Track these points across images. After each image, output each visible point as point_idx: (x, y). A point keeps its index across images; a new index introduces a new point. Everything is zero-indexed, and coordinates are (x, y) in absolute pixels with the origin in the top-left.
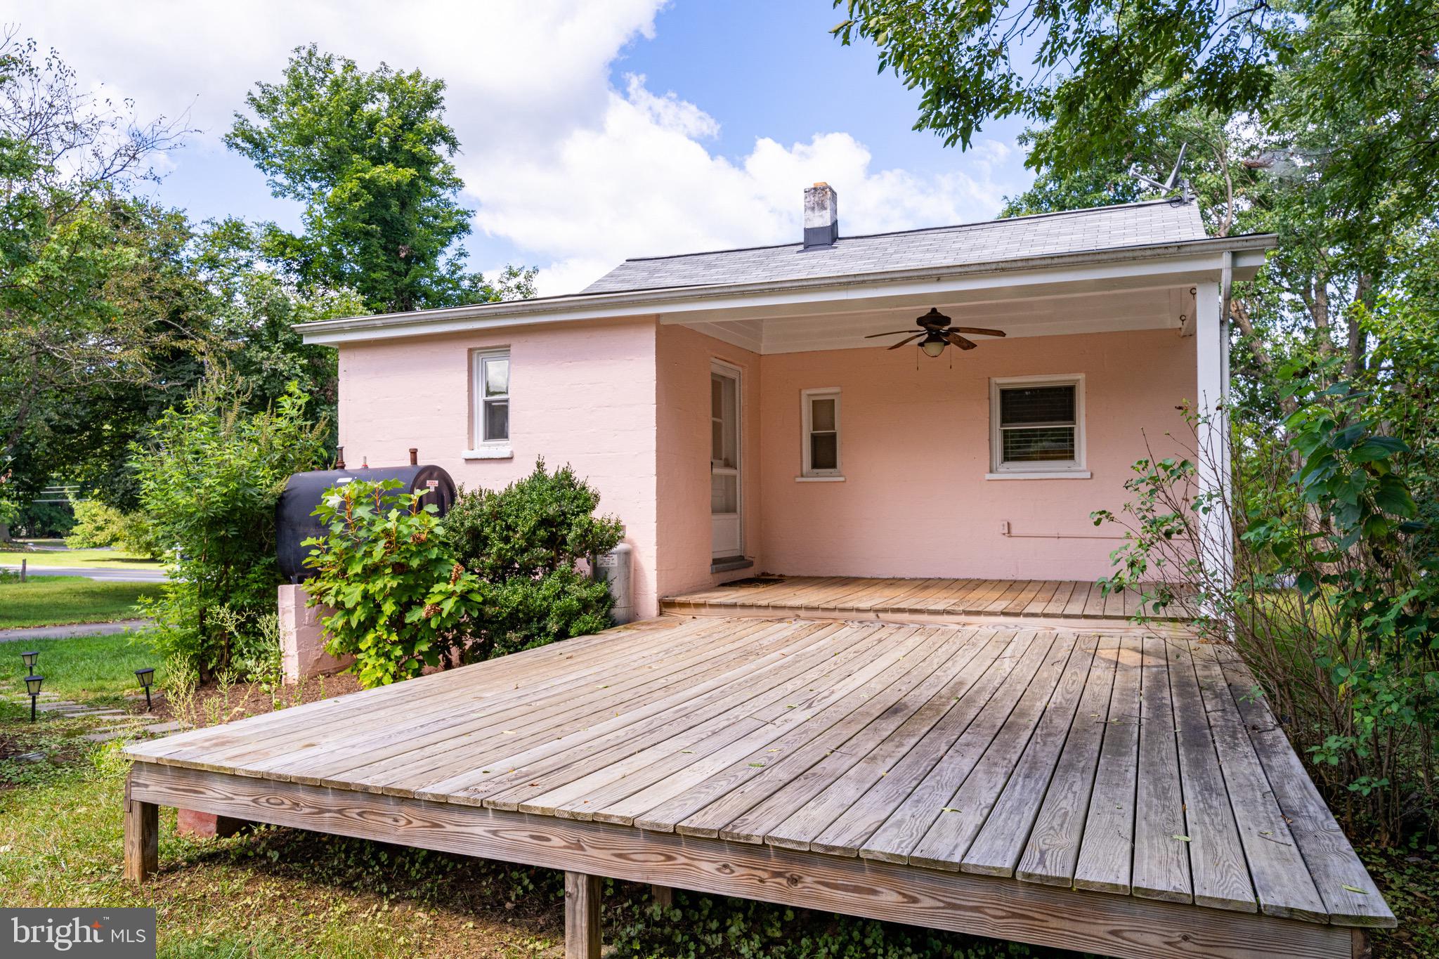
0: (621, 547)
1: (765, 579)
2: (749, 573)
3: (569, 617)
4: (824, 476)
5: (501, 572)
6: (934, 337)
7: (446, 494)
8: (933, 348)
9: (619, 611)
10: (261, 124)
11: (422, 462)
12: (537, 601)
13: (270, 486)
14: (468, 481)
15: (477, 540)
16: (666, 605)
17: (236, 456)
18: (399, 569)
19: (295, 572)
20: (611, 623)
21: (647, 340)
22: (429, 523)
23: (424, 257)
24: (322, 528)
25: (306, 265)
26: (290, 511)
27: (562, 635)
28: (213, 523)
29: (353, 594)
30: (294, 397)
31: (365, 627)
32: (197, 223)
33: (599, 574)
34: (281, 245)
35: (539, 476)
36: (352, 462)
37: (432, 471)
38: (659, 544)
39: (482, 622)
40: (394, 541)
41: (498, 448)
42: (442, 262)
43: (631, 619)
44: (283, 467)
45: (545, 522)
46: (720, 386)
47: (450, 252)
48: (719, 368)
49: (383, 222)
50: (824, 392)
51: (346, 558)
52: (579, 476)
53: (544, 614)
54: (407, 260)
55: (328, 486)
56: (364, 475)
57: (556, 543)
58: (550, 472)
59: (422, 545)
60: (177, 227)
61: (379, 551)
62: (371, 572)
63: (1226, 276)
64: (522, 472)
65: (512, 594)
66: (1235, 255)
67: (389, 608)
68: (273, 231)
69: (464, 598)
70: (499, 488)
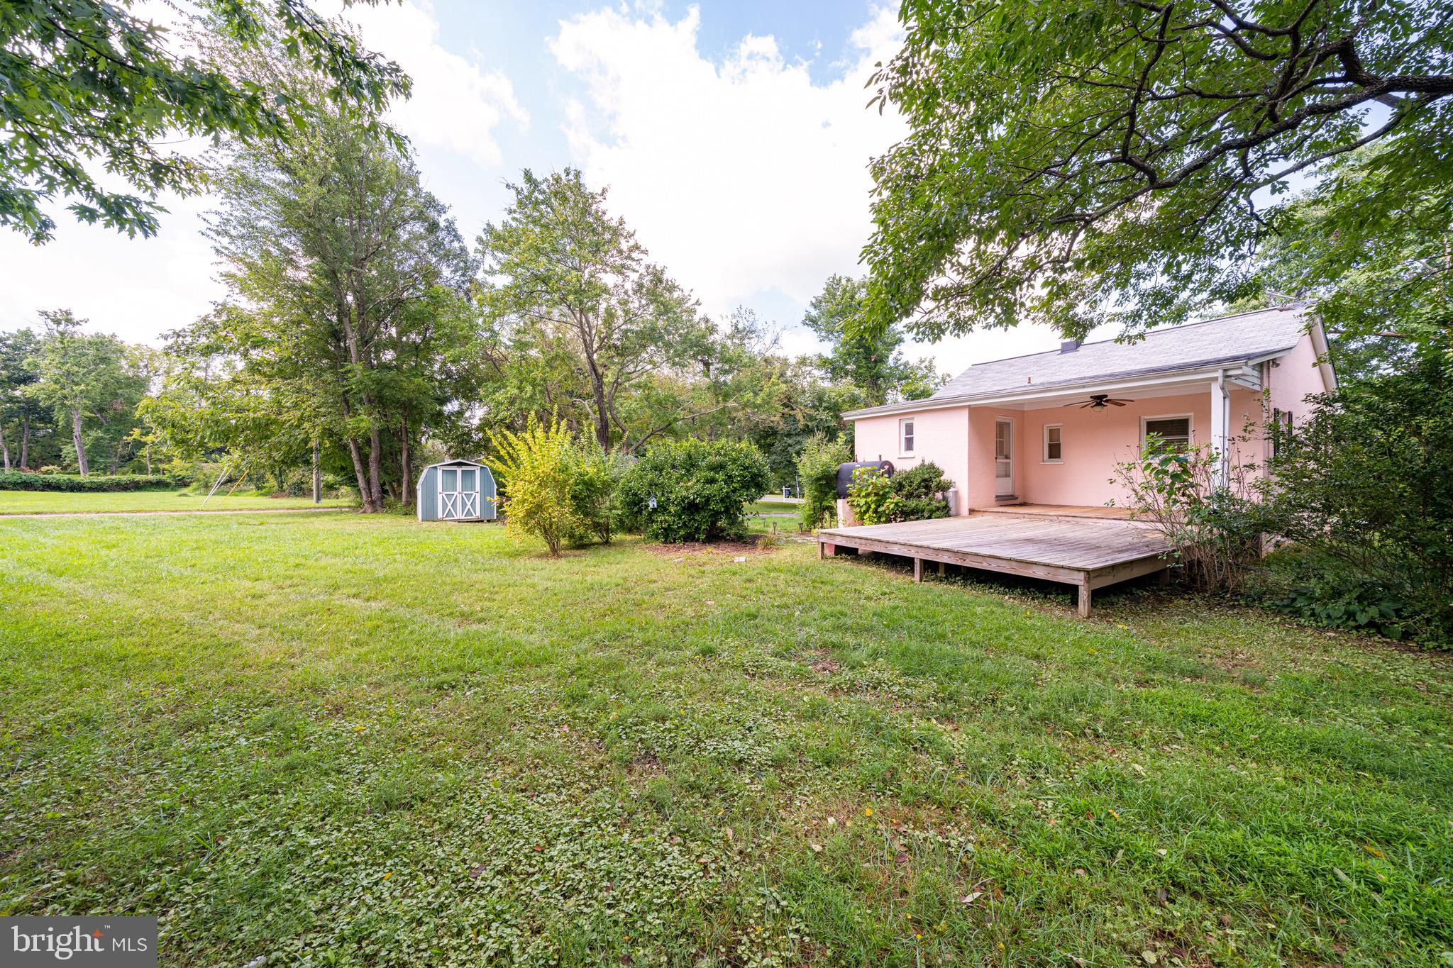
0: (952, 489)
1: (1024, 504)
2: (1017, 502)
3: (932, 512)
4: (1054, 461)
5: (909, 496)
6: (1099, 404)
7: (891, 471)
8: (1098, 409)
9: (952, 512)
10: (814, 313)
11: (884, 459)
12: (921, 506)
13: (835, 468)
14: (899, 466)
15: (900, 487)
16: (972, 511)
17: (825, 458)
18: (876, 494)
19: (843, 495)
20: (948, 515)
21: (966, 413)
22: (885, 480)
23: (881, 360)
24: (851, 481)
25: (834, 369)
26: (841, 475)
27: (929, 518)
28: (818, 479)
29: (862, 501)
30: (842, 437)
31: (865, 512)
32: (793, 361)
33: (945, 499)
34: (824, 363)
35: (923, 465)
36: (860, 459)
37: (887, 463)
38: (969, 489)
39: (902, 512)
40: (875, 485)
41: (910, 454)
42: (891, 362)
43: (957, 515)
44: (838, 462)
45: (924, 480)
46: (1002, 428)
47: (895, 353)
48: (1001, 419)
49: (864, 347)
50: (1054, 425)
51: (860, 490)
52: (937, 465)
53: (923, 511)
54: (876, 362)
55: (854, 468)
56: (864, 464)
57: (927, 487)
58: (927, 463)
59: (883, 487)
60: (785, 362)
61: (870, 489)
62: (868, 495)
63: (1221, 380)
64: (917, 463)
65: (913, 503)
66: (1225, 370)
67: (873, 506)
68: (820, 356)
69: (896, 504)
70: (908, 469)
